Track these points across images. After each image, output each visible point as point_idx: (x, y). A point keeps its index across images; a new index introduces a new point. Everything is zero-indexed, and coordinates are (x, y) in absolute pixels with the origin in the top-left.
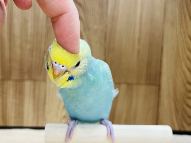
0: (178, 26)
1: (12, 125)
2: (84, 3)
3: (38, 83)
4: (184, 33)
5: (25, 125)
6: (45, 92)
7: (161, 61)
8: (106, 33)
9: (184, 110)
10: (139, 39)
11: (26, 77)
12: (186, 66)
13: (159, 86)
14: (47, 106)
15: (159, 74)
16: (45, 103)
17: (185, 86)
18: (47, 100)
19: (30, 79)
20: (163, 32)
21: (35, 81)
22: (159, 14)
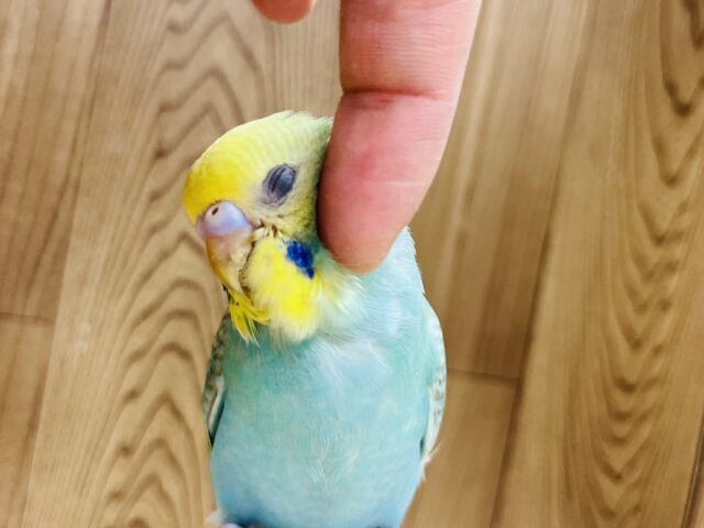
6: (43, 373)
7: (537, 289)
10: (471, 192)
13: (517, 385)
14: (39, 441)
15: (524, 339)
17: (606, 393)
18: (44, 413)
20: (558, 176)
22: (553, 103)
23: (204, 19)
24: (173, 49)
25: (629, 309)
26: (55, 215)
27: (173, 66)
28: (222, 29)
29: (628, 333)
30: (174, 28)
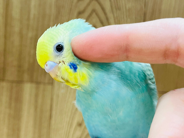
3: (42, 87)
16: (50, 117)
21: (38, 83)
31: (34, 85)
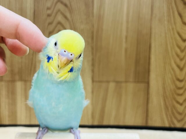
0: (166, 22)
1: (7, 123)
2: (70, 3)
4: (173, 29)
5: (19, 123)
8: (93, 33)
9: (174, 107)
10: (126, 37)
11: (17, 77)
12: (175, 63)
17: (174, 82)
19: (21, 80)
21: (25, 81)
23: (55, 11)
24: (49, 20)
25: (178, 60)
26: (32, 59)
27: (50, 24)
28: (59, 13)
29: (178, 66)
30: (49, 15)
31: (23, 83)
